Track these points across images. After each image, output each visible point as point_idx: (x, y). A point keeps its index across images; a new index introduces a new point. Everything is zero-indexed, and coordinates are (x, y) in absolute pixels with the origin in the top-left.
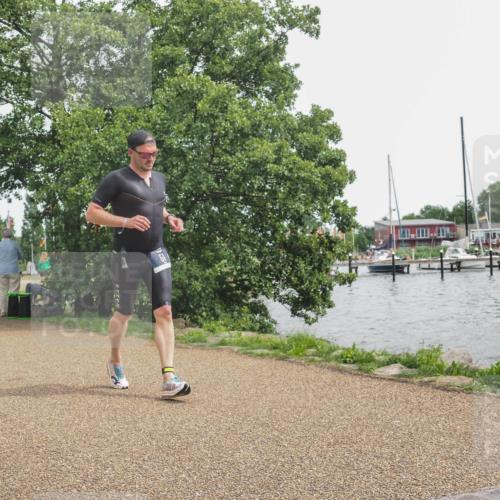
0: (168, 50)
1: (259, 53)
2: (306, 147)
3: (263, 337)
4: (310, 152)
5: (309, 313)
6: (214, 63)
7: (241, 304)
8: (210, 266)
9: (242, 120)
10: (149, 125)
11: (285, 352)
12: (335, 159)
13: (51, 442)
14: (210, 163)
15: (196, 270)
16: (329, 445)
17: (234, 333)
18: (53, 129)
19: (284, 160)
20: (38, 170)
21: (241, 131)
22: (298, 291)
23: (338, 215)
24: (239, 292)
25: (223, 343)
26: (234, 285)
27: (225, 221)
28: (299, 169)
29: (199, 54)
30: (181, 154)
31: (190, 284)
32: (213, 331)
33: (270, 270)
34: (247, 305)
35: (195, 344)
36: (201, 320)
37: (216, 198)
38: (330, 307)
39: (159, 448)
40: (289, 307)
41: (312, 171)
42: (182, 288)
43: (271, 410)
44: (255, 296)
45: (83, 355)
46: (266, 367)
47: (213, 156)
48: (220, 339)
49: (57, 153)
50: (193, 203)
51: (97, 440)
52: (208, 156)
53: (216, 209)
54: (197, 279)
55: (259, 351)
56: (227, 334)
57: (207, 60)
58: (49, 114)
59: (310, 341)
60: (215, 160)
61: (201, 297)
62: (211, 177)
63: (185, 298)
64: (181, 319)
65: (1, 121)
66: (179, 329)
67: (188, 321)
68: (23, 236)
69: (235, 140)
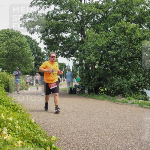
0: (116, 15)
1: (144, 14)
3: (146, 102)
6: (130, 18)
7: (138, 92)
8: (128, 80)
9: (139, 35)
13: (85, 130)
14: (129, 48)
15: (125, 81)
17: (137, 100)
18: (82, 40)
20: (77, 52)
21: (139, 38)
24: (137, 88)
25: (133, 103)
26: (136, 86)
27: (133, 66)
29: (125, 15)
30: (120, 46)
31: (123, 85)
32: (130, 99)
33: (147, 81)
35: (125, 103)
36: (126, 96)
37: (130, 59)
39: (116, 134)
42: (121, 86)
44: (142, 89)
46: (148, 111)
47: (129, 46)
49: (83, 46)
50: (123, 60)
51: (98, 130)
52: (128, 46)
53: (130, 62)
54: (125, 83)
55: (145, 106)
56: (134, 101)
57: (127, 16)
58: (81, 35)
61: (126, 89)
62: (129, 53)
63: (121, 89)
64: (120, 96)
65: (67, 38)
66: (119, 99)
67: (122, 96)
68: (72, 71)
69: (137, 41)
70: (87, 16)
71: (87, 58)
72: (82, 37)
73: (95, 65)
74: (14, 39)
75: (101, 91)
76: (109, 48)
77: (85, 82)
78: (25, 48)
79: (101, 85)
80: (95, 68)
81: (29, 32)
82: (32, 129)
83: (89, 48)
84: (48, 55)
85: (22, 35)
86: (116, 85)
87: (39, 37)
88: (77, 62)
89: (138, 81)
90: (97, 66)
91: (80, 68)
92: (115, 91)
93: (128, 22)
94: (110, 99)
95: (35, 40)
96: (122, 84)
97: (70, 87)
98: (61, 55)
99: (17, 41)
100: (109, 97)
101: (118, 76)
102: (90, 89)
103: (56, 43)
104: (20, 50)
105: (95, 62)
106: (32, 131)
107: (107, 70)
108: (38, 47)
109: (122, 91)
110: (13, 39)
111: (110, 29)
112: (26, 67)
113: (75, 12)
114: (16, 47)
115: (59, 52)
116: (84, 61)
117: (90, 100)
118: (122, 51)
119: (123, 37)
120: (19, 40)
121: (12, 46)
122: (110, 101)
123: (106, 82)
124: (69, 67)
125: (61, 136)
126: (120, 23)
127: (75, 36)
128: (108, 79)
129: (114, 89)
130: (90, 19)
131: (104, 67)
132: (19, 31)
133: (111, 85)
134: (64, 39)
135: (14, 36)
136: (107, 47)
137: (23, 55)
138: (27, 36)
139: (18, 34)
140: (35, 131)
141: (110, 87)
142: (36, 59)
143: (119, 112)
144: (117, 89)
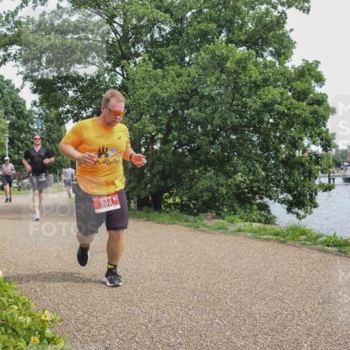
0: (203, 26)
1: (265, 26)
2: (299, 92)
3: (268, 227)
4: (301, 96)
5: (300, 211)
6: (234, 34)
7: (252, 204)
8: (230, 177)
9: (255, 74)
10: (189, 79)
11: (284, 237)
12: (319, 100)
14: (231, 104)
15: (222, 180)
16: (319, 303)
17: (247, 224)
18: (123, 82)
19: (285, 102)
21: (255, 83)
22: (292, 196)
23: (322, 140)
24: (250, 195)
25: (239, 231)
26: (246, 190)
27: (241, 145)
28: (295, 108)
29: (223, 28)
30: (212, 99)
31: (218, 190)
32: (232, 222)
33: (272, 180)
34: (256, 204)
35: (221, 231)
36: (223, 214)
37: (235, 129)
38: (315, 207)
39: (199, 301)
40: (286, 207)
41: (304, 109)
42: (212, 192)
43: (276, 278)
44: (261, 198)
45: (144, 236)
46: (271, 248)
47: (233, 100)
48: (237, 228)
50: (219, 133)
51: (156, 294)
52: (230, 100)
53: (234, 137)
54: (222, 185)
55: (266, 237)
56: (242, 224)
57: (229, 31)
58: (121, 72)
59: (303, 231)
60: (235, 103)
61: (224, 198)
62: (233, 115)
63: (214, 199)
64: (209, 213)
65: (88, 78)
66: (208, 220)
67: (214, 214)
69: (250, 88)
70: (135, 27)
71: (136, 125)
72: (123, 75)
73: (153, 141)
75: (167, 202)
79: (168, 190)
80: (153, 148)
83: (139, 104)
84: (42, 119)
86: (201, 187)
87: (18, 74)
89: (252, 181)
90: (159, 145)
92: (200, 203)
93: (230, 45)
94: (187, 221)
96: (216, 187)
98: (73, 117)
100: (186, 216)
103: (60, 89)
105: (155, 136)
107: (181, 155)
108: (17, 97)
109: (214, 202)
111: (190, 60)
115: (68, 111)
117: (140, 223)
118: (216, 110)
119: (218, 79)
122: (188, 226)
123: (179, 181)
125: (69, 310)
126: (211, 47)
127: (106, 75)
128: (183, 176)
129: (196, 199)
130: (141, 35)
131: (176, 148)
133: (191, 188)
134: (82, 79)
136: (181, 100)
140: (4, 299)
141: (187, 194)
142: (12, 126)
143: (207, 252)
144: (204, 199)
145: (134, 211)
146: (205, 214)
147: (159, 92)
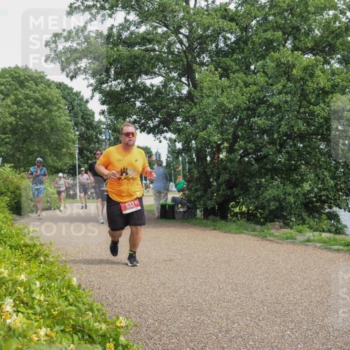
0: (269, 35)
3: (338, 237)
6: (300, 41)
8: (297, 186)
14: (298, 112)
15: (289, 189)
17: (317, 234)
21: (323, 89)
24: (318, 204)
25: (308, 240)
26: (315, 199)
27: (309, 153)
29: (289, 35)
30: (278, 107)
31: (285, 199)
32: (300, 232)
33: (341, 189)
34: (324, 214)
35: (289, 241)
36: (291, 224)
37: (302, 137)
42: (279, 201)
48: (306, 238)
49: (192, 108)
50: (285, 140)
52: (297, 107)
53: (301, 145)
54: (290, 195)
56: (311, 234)
58: (186, 82)
60: (302, 110)
61: (292, 208)
62: (300, 122)
64: (277, 223)
65: (155, 88)
66: (275, 230)
68: (167, 165)
69: (318, 95)
70: (201, 37)
71: (201, 134)
72: (189, 85)
73: (219, 150)
74: (31, 90)
75: (233, 211)
76: (252, 111)
77: (196, 190)
78: (56, 111)
79: (234, 198)
80: (219, 157)
81: (65, 73)
82: (71, 300)
83: (205, 113)
84: (110, 129)
85: (49, 80)
86: (268, 197)
87: (88, 86)
88: (179, 146)
89: (320, 190)
90: (224, 154)
91: (184, 159)
92: (267, 212)
93: (296, 52)
94: (254, 230)
95: (80, 92)
96: (283, 197)
97: (162, 202)
98: (140, 127)
99: (37, 95)
100: (253, 225)
101: (272, 178)
102: (209, 208)
103: (128, 100)
104: (45, 115)
105: (220, 144)
106: (71, 305)
107: (247, 164)
108: (87, 109)
109: (282, 211)
110: (27, 91)
111: (255, 68)
112: (59, 157)
113: (174, 27)
114: (36, 109)
115: (135, 121)
116: (193, 142)
117: (207, 232)
118: (283, 118)
119: (284, 86)
120: (42, 93)
121: (26, 107)
122: (255, 235)
123: (245, 189)
124: (159, 155)
125: (140, 318)
127: (172, 85)
128: (249, 184)
129: (263, 208)
130: (207, 45)
131: (242, 157)
132: (43, 72)
133: (257, 197)
134: (149, 90)
135: (31, 84)
136: (248, 109)
137: (52, 129)
138: (60, 84)
139: (39, 79)
140: (80, 305)
142: (81, 136)
143: (275, 262)
144: (270, 208)
145: (201, 220)
146: (272, 223)
147: (225, 103)
